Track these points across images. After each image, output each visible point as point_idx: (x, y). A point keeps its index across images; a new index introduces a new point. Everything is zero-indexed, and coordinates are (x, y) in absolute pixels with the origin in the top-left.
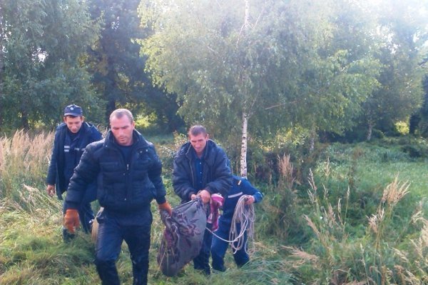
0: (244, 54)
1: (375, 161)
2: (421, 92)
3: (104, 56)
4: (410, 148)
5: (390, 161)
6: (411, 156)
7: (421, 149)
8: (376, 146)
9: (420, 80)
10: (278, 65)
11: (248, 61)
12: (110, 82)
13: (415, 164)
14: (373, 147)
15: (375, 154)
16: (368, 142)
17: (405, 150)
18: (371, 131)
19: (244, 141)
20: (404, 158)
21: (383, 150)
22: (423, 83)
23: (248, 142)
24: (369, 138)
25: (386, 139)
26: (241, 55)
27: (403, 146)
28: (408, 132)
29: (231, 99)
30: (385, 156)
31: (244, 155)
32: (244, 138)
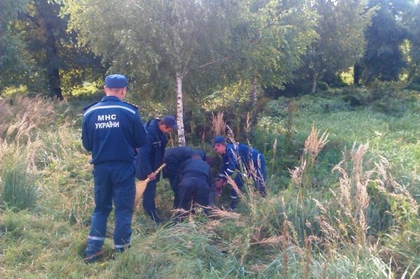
0: (170, 10)
1: (317, 113)
2: (364, 42)
3: (41, 21)
4: (352, 97)
5: (332, 111)
6: (351, 105)
7: (362, 98)
8: (319, 98)
9: (361, 30)
10: (206, 19)
11: (176, 18)
12: (51, 49)
13: (356, 112)
14: (316, 98)
15: (317, 106)
16: (313, 94)
17: (346, 100)
18: (315, 84)
19: (180, 101)
20: (346, 108)
21: (326, 101)
22: (365, 33)
23: (183, 102)
24: (314, 90)
25: (330, 90)
26: (167, 11)
27: (344, 96)
28: (353, 82)
29: (158, 60)
30: (327, 106)
31: (180, 115)
32: (179, 98)
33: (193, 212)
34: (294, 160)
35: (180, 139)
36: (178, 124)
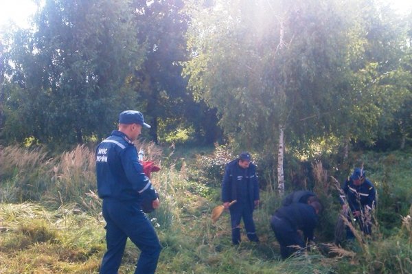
0: (279, 70)
1: (409, 169)
3: (147, 76)
11: (283, 77)
14: (407, 155)
15: (409, 162)
16: (402, 150)
18: (404, 140)
19: (281, 150)
23: (284, 151)
24: (403, 146)
26: (276, 72)
29: (269, 112)
31: (281, 163)
32: (281, 147)
33: (309, 249)
34: (392, 213)
35: (280, 185)
36: (279, 171)
